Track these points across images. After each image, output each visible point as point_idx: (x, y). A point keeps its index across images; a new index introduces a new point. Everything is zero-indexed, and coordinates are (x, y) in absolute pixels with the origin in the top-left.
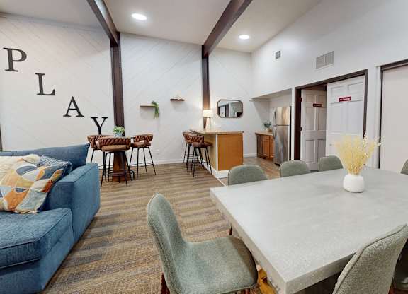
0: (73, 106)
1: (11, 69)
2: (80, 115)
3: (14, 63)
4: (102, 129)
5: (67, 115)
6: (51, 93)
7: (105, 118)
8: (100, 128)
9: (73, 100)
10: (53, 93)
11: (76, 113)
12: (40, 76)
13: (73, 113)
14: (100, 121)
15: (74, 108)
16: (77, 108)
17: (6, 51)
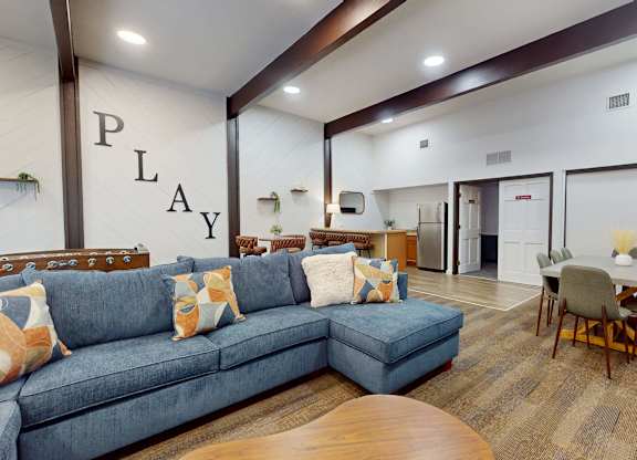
0: (179, 198)
1: (103, 142)
2: (188, 210)
3: (107, 134)
4: (213, 230)
5: (171, 210)
6: (153, 178)
7: (217, 214)
8: (210, 227)
9: (180, 189)
10: (155, 180)
11: (182, 206)
12: (140, 153)
13: (180, 207)
14: (211, 218)
15: (181, 199)
16: (184, 201)
17: (97, 117)
